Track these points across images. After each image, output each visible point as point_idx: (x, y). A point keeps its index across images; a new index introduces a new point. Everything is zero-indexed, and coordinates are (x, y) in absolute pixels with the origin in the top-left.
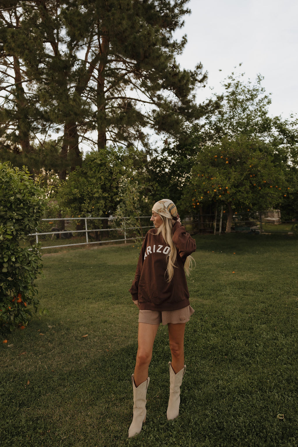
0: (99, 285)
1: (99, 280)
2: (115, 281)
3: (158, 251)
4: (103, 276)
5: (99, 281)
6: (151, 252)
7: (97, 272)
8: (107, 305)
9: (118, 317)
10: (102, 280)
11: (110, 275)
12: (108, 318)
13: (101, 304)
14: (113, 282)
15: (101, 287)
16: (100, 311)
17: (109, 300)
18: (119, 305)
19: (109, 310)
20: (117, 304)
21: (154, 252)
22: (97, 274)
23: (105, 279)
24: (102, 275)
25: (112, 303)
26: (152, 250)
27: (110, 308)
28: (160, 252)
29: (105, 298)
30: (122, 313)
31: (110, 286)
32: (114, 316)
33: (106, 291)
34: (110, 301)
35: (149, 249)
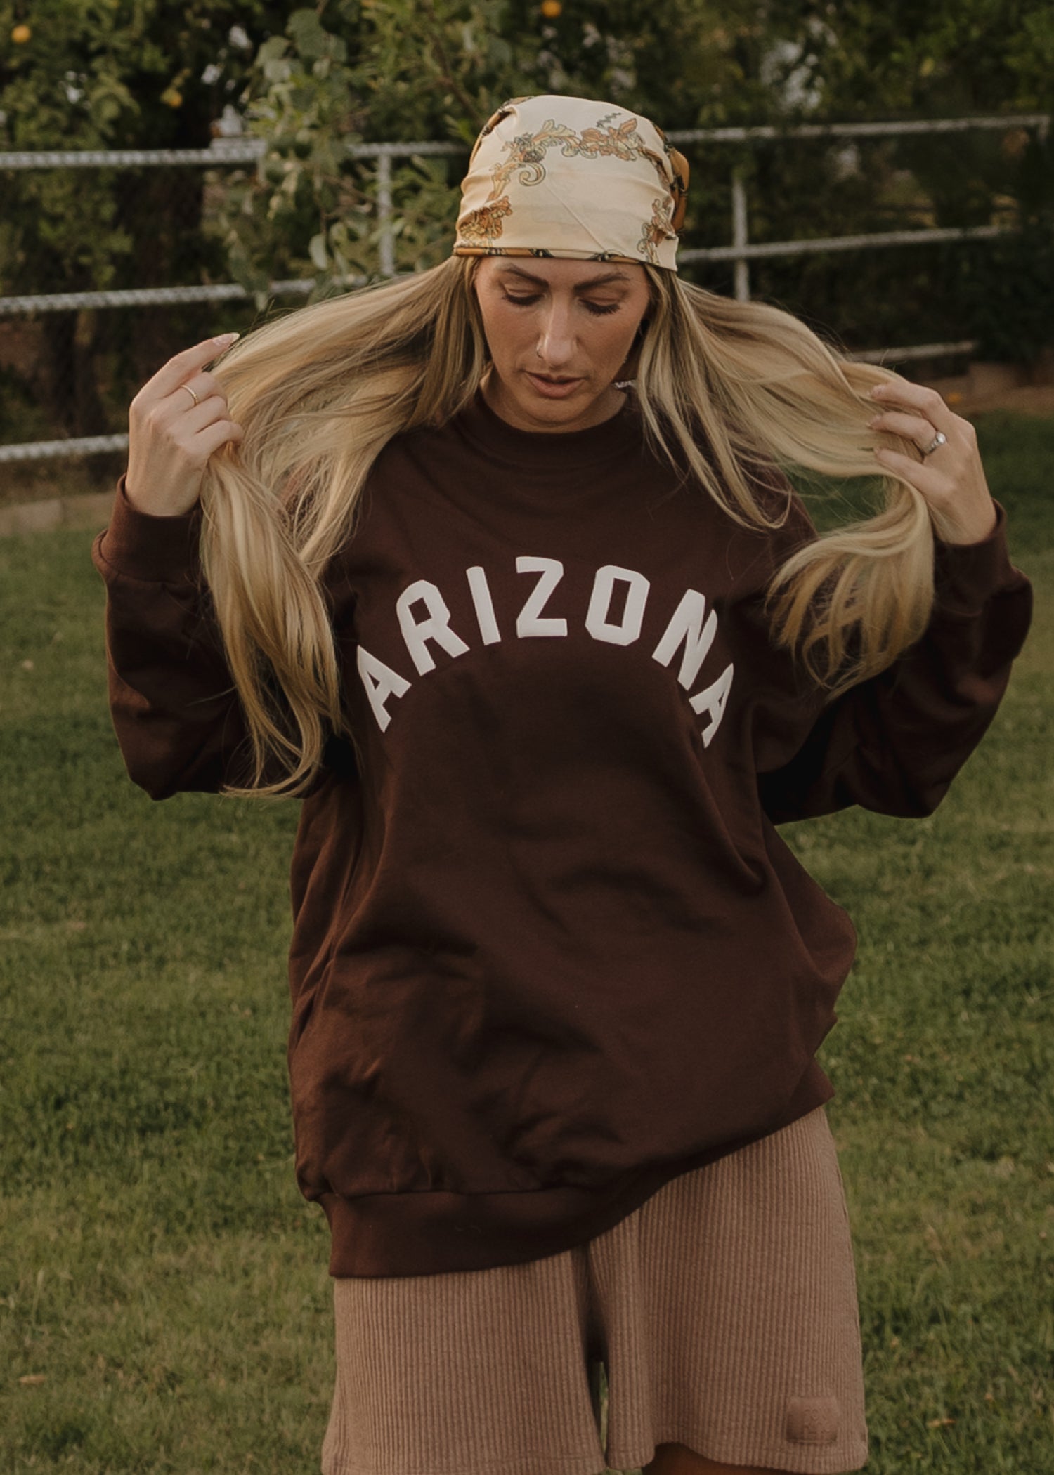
0: (40, 991)
1: (48, 919)
2: (230, 942)
3: (531, 623)
4: (91, 876)
5: (39, 934)
6: (456, 646)
7: (29, 819)
8: (103, 1232)
9: (220, 1383)
10: (76, 926)
11: (171, 857)
12: (103, 1394)
13: (37, 1225)
14: (200, 944)
15: (59, 1015)
16: (22, 1312)
17: (130, 1180)
18: (247, 1245)
19: (121, 1295)
20: (227, 1222)
21: (491, 633)
22: (34, 842)
23: (119, 911)
24: (85, 857)
25: (162, 1208)
26: (464, 621)
27: (133, 1275)
28: (558, 627)
29: (88, 1152)
30: (269, 1341)
31: (159, 1001)
32: (173, 1379)
33: (116, 1062)
34: (141, 1189)
35: (421, 613)
